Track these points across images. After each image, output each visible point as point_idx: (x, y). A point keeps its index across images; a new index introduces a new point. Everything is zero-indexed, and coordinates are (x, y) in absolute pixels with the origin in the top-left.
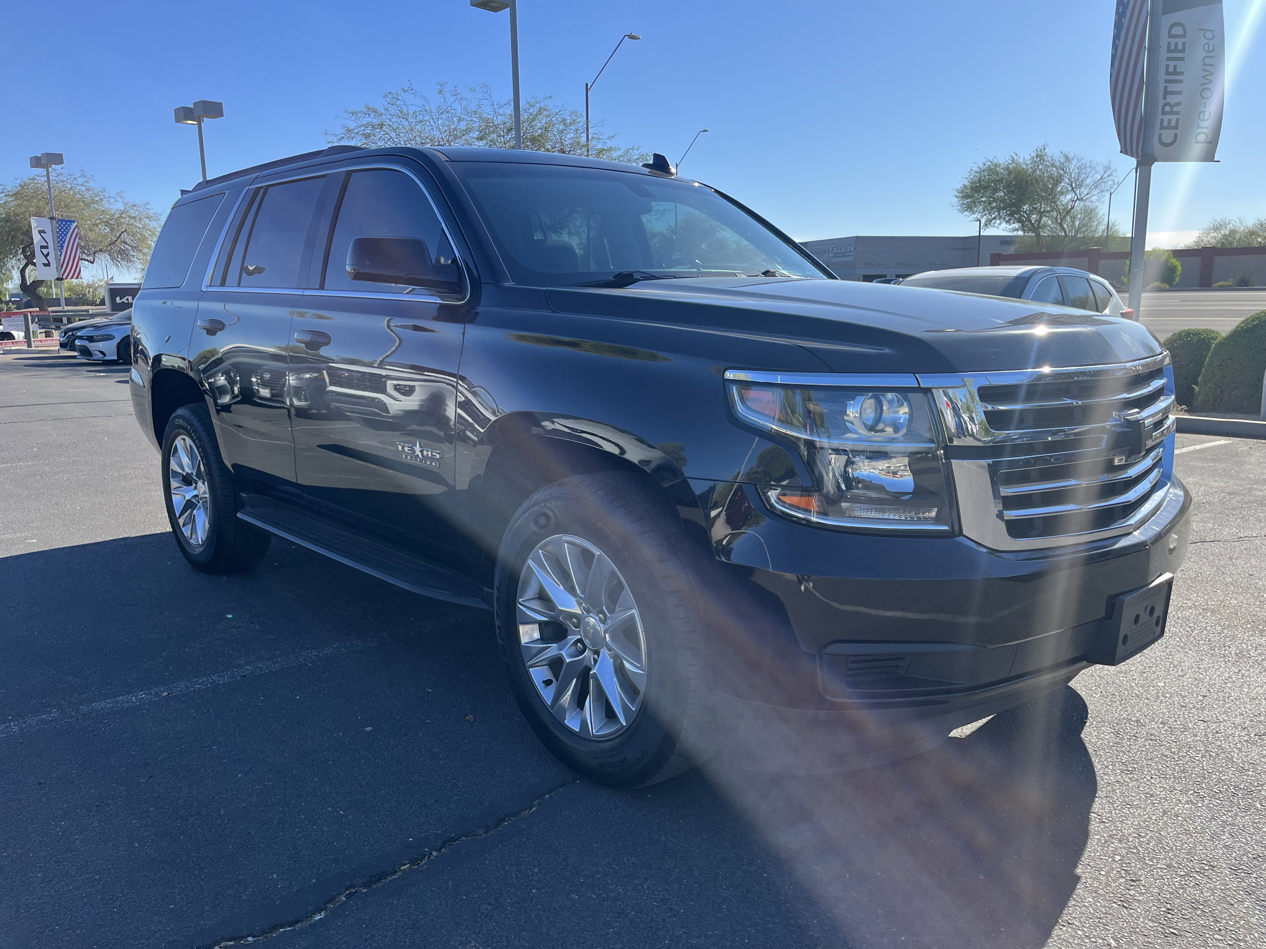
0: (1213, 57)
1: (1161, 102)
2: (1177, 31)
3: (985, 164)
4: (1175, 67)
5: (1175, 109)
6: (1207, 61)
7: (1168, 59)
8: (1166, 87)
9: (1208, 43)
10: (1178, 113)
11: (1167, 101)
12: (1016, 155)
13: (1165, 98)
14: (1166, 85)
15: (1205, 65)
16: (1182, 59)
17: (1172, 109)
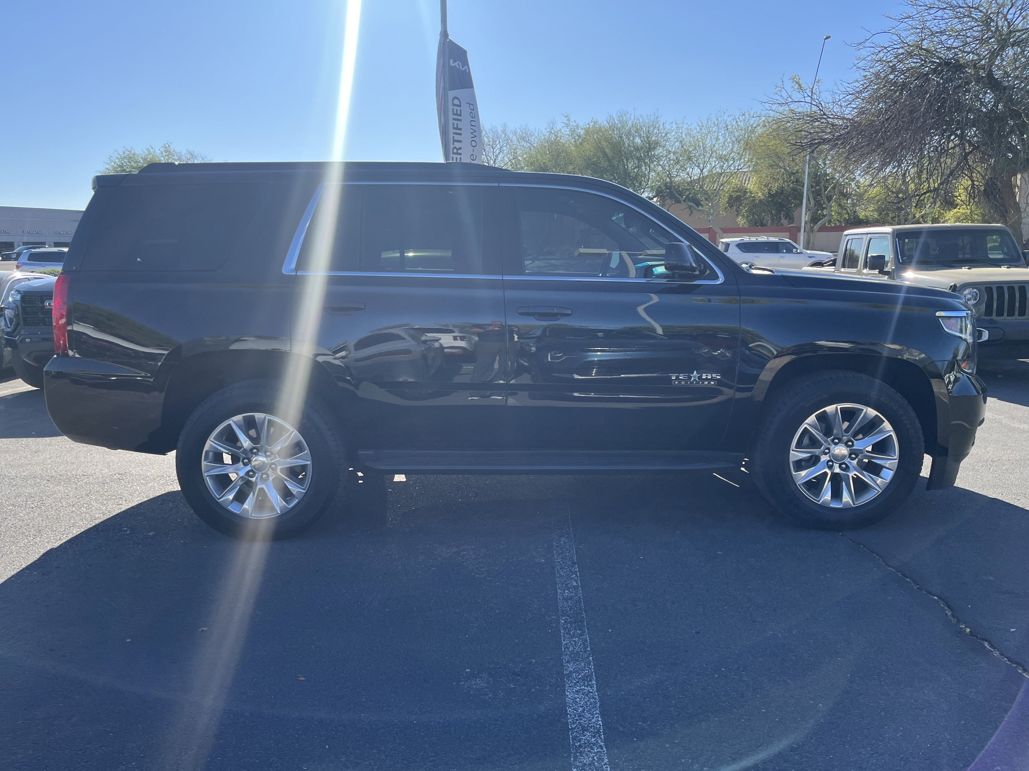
0: (475, 121)
1: (452, 146)
2: (456, 102)
3: (124, 153)
4: (457, 124)
5: (459, 151)
6: (473, 123)
7: (454, 119)
8: (453, 137)
9: (471, 112)
10: (460, 154)
11: (455, 146)
12: (152, 148)
13: (453, 144)
14: (454, 135)
15: (472, 125)
16: (460, 120)
17: (457, 151)
